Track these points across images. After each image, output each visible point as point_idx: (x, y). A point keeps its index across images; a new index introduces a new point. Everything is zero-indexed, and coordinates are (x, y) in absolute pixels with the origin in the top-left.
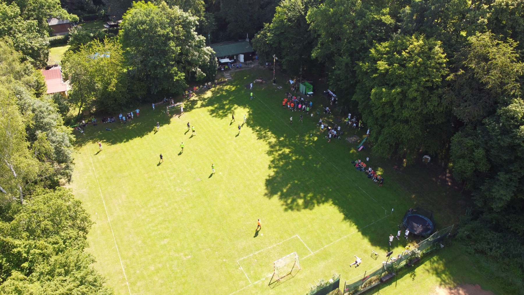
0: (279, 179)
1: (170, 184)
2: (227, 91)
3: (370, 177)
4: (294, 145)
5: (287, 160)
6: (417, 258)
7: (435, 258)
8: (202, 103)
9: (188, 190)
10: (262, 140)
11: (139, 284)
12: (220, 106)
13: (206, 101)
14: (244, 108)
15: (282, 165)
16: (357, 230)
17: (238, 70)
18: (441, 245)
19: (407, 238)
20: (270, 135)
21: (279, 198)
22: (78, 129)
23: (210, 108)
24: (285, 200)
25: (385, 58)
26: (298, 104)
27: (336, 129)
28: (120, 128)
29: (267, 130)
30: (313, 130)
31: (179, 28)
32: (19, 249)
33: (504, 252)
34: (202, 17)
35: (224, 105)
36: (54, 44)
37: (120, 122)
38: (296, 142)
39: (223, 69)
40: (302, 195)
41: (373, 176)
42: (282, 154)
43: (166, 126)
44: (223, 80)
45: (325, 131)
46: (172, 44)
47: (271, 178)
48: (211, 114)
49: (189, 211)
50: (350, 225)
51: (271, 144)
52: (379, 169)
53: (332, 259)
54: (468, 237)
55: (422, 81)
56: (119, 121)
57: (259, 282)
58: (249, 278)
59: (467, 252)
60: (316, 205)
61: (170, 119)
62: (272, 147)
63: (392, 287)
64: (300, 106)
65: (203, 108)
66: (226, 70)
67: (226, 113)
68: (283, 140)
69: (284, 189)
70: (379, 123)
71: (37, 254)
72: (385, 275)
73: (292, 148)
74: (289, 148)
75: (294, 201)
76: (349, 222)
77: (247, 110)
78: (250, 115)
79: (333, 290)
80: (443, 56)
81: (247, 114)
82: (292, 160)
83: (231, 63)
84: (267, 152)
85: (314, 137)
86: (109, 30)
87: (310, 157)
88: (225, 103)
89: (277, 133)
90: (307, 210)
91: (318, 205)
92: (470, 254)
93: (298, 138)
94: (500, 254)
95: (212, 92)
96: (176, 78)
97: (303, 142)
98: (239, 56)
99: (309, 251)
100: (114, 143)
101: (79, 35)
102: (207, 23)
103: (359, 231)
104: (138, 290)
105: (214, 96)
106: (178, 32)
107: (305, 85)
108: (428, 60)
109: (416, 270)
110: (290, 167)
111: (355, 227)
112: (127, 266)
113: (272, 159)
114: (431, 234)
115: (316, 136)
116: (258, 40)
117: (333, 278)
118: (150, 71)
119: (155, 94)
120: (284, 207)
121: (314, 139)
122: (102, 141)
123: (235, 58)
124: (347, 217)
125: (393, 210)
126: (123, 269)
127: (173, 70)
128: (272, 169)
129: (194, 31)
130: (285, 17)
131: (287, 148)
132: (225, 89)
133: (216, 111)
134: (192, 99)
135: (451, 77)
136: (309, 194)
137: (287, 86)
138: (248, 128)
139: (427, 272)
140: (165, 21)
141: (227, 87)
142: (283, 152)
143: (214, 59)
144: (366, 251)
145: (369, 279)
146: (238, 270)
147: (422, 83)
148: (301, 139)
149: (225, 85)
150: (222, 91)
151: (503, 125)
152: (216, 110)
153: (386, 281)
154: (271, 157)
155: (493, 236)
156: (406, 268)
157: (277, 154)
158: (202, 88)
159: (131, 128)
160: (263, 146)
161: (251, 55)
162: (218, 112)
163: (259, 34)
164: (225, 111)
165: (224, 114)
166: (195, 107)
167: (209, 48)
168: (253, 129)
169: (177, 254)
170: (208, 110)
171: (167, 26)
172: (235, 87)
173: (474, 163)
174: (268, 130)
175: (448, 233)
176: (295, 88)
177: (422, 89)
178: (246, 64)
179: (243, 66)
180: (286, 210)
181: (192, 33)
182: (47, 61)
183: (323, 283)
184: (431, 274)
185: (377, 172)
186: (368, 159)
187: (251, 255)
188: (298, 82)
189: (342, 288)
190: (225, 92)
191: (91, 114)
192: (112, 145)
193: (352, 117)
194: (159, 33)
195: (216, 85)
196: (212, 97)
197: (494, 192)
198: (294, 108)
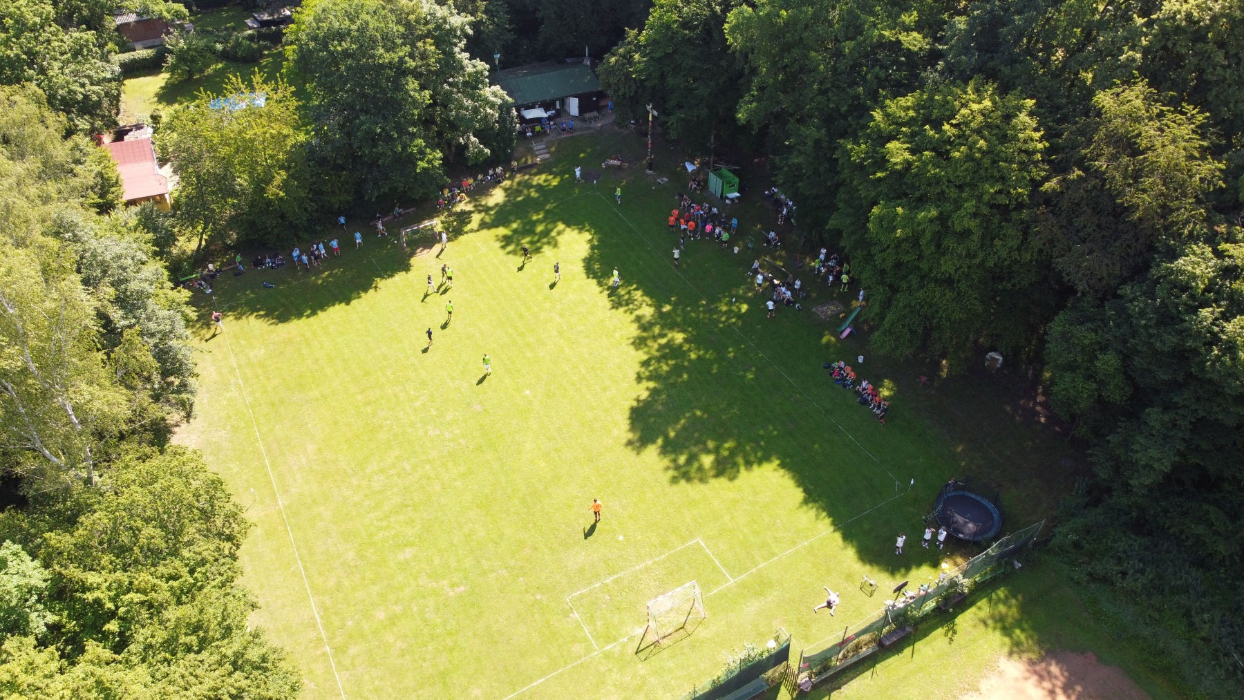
0: (660, 407)
1: (413, 418)
2: (539, 188)
3: (865, 402)
4: (695, 324)
5: (679, 361)
6: (962, 594)
7: (1001, 593)
8: (482, 220)
9: (456, 432)
10: (622, 310)
11: (352, 651)
12: (524, 227)
13: (492, 212)
14: (580, 233)
15: (667, 372)
16: (832, 528)
17: (565, 135)
18: (1016, 562)
19: (942, 546)
20: (640, 299)
21: (659, 450)
22: (199, 284)
23: (502, 231)
24: (673, 456)
25: (905, 134)
26: (705, 223)
27: (790, 287)
28: (295, 283)
29: (632, 286)
30: (738, 286)
31: (428, 47)
32: (97, 594)
33: (1151, 581)
34: (479, 14)
35: (534, 224)
36: (133, 70)
37: (295, 267)
38: (698, 317)
39: (529, 134)
40: (711, 444)
41: (871, 400)
42: (668, 345)
43: (400, 277)
44: (530, 162)
45: (766, 289)
46: (412, 85)
47: (641, 404)
48: (503, 247)
49: (459, 483)
50: (816, 516)
51: (643, 321)
52: (886, 382)
53: (776, 593)
54: (1077, 545)
55: (987, 192)
56: (291, 265)
57: (615, 646)
58: (592, 636)
59: (1072, 579)
60: (742, 469)
61: (409, 260)
62: (645, 327)
63: (904, 657)
64: (709, 228)
65: (485, 232)
66: (537, 135)
67: (539, 245)
68: (669, 313)
69: (670, 429)
70: (888, 280)
71: (137, 603)
72: (889, 632)
73: (690, 332)
74: (684, 331)
75: (692, 459)
76: (815, 509)
77: (587, 236)
78: (593, 248)
79: (775, 666)
80: (1037, 135)
81: (587, 246)
82: (690, 361)
83: (549, 118)
84: (632, 340)
85: (741, 303)
86: (259, 33)
87: (730, 353)
88: (535, 218)
89: (657, 294)
90: (723, 481)
91: (747, 469)
92: (1078, 583)
93: (703, 305)
94: (1144, 585)
95: (506, 190)
96: (422, 164)
97: (715, 316)
98: (567, 100)
99: (724, 575)
100: (283, 318)
101: (189, 49)
102: (491, 27)
103: (834, 531)
104: (352, 664)
105: (509, 201)
106: (424, 56)
107: (721, 176)
108: (1002, 143)
109: (957, 621)
110: (685, 376)
111: (828, 521)
112: (326, 610)
113: (645, 357)
114: (996, 539)
115: (745, 302)
116: (611, 71)
117: (777, 639)
118: (360, 148)
119: (373, 200)
120: (671, 473)
121: (740, 310)
122: (255, 314)
123: (558, 107)
124: (811, 497)
125: (912, 482)
126: (317, 616)
127: (414, 146)
128: (645, 384)
129: (462, 50)
130: (675, 17)
131: (679, 332)
132: (535, 183)
133: (515, 240)
134: (459, 208)
135: (1052, 184)
136: (726, 442)
137: (680, 177)
138: (590, 280)
139: (982, 625)
140: (394, 30)
141: (540, 179)
142: (669, 341)
143: (509, 112)
144: (849, 577)
145: (855, 641)
146: (568, 619)
147: (986, 198)
148: (711, 309)
149: (536, 174)
150: (528, 189)
151: (1162, 302)
152: (516, 236)
153: (890, 645)
154: (640, 352)
155: (1132, 545)
156: (935, 616)
157: (656, 346)
158: (482, 181)
159: (320, 282)
160: (623, 325)
161: (594, 99)
162: (519, 241)
163: (614, 55)
164: (536, 238)
165: (534, 248)
166: (466, 229)
167: (497, 88)
168: (600, 284)
169: (434, 584)
170: (497, 236)
171: (399, 41)
172: (558, 179)
173: (1096, 382)
174: (634, 286)
175: (1032, 537)
176: (699, 182)
177: (985, 210)
178: (584, 120)
179: (577, 124)
180: (674, 480)
181: (458, 56)
182: (117, 114)
183: (753, 654)
184: (990, 630)
185: (881, 390)
186: (861, 359)
187: (597, 585)
188: (704, 165)
189: (794, 661)
190: (536, 191)
191: (228, 248)
192: (280, 325)
193: (827, 258)
194: (381, 61)
195: (514, 172)
196: (505, 204)
197: (1137, 452)
198: (694, 232)
